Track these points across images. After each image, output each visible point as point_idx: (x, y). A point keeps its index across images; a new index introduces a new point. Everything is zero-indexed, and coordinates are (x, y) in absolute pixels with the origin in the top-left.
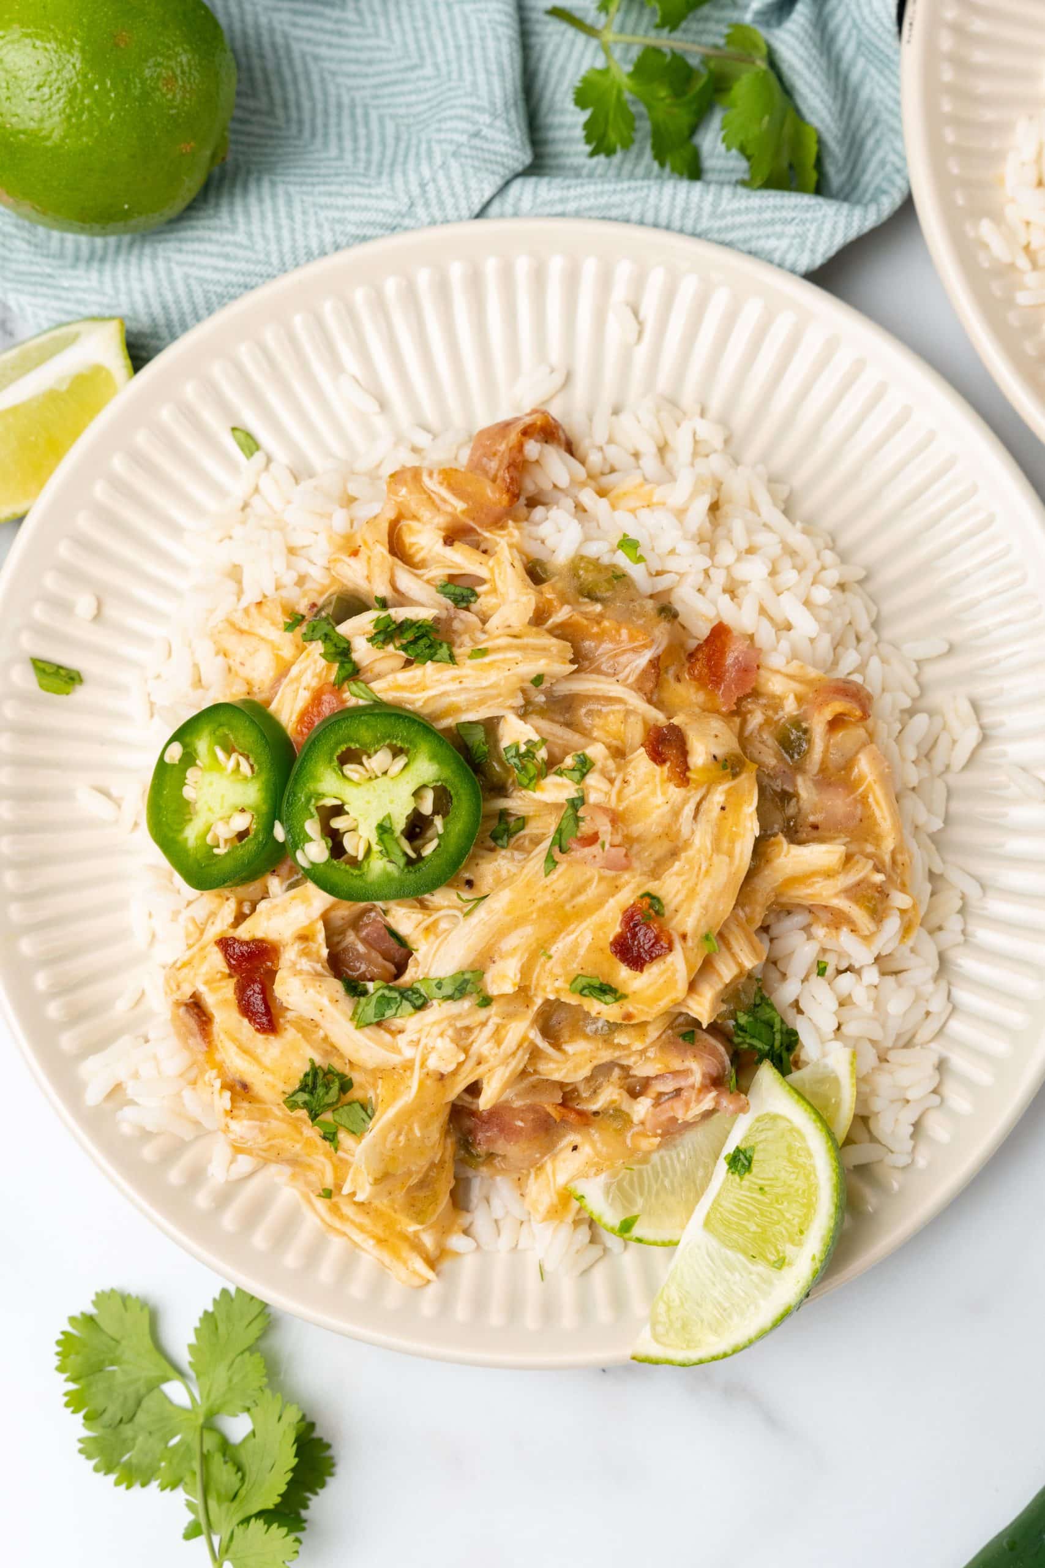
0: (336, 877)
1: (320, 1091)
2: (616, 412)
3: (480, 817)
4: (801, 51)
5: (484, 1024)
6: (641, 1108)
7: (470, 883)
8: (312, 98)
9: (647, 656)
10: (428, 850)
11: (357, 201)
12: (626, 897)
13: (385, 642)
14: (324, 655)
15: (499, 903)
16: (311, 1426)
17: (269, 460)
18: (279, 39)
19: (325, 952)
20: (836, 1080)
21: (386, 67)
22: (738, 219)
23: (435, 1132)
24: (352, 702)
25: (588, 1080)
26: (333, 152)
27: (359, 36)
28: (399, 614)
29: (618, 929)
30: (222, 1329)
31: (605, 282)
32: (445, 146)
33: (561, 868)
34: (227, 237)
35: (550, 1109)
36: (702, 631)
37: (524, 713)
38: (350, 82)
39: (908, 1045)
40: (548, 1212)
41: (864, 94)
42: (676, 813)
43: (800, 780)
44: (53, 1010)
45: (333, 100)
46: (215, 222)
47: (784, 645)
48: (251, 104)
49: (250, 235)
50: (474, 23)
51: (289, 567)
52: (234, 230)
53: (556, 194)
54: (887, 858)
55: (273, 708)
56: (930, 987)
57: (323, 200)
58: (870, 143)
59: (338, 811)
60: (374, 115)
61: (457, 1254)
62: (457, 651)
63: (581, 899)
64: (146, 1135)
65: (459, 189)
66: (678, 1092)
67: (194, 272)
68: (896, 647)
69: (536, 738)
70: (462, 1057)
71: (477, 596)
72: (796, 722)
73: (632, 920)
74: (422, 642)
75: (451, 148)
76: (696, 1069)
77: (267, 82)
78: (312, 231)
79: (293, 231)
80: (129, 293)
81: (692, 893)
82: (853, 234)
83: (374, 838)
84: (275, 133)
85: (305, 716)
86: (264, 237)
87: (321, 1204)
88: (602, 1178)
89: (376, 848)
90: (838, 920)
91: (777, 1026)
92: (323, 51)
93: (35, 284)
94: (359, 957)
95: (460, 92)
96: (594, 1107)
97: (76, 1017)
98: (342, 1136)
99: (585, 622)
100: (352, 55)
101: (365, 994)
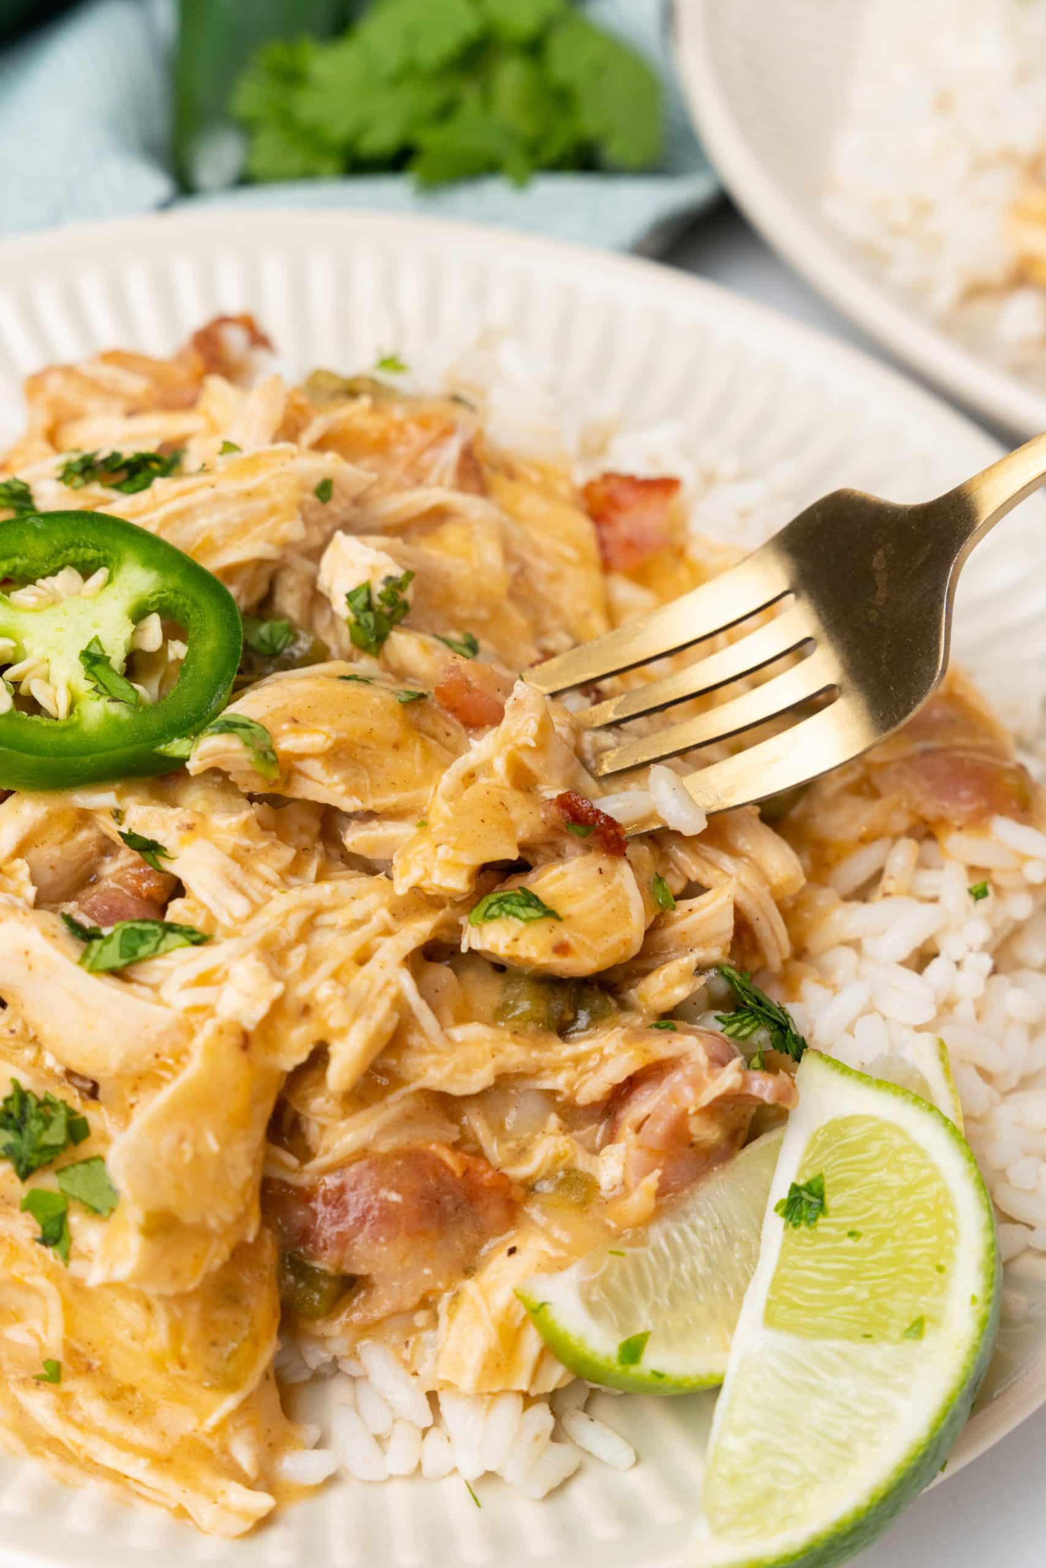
1: (34, 1125)
40: (485, 1367)
83: (80, 676)
88: (573, 1274)
89: (86, 686)
96: (529, 1169)
98: (77, 1228)
101: (101, 937)
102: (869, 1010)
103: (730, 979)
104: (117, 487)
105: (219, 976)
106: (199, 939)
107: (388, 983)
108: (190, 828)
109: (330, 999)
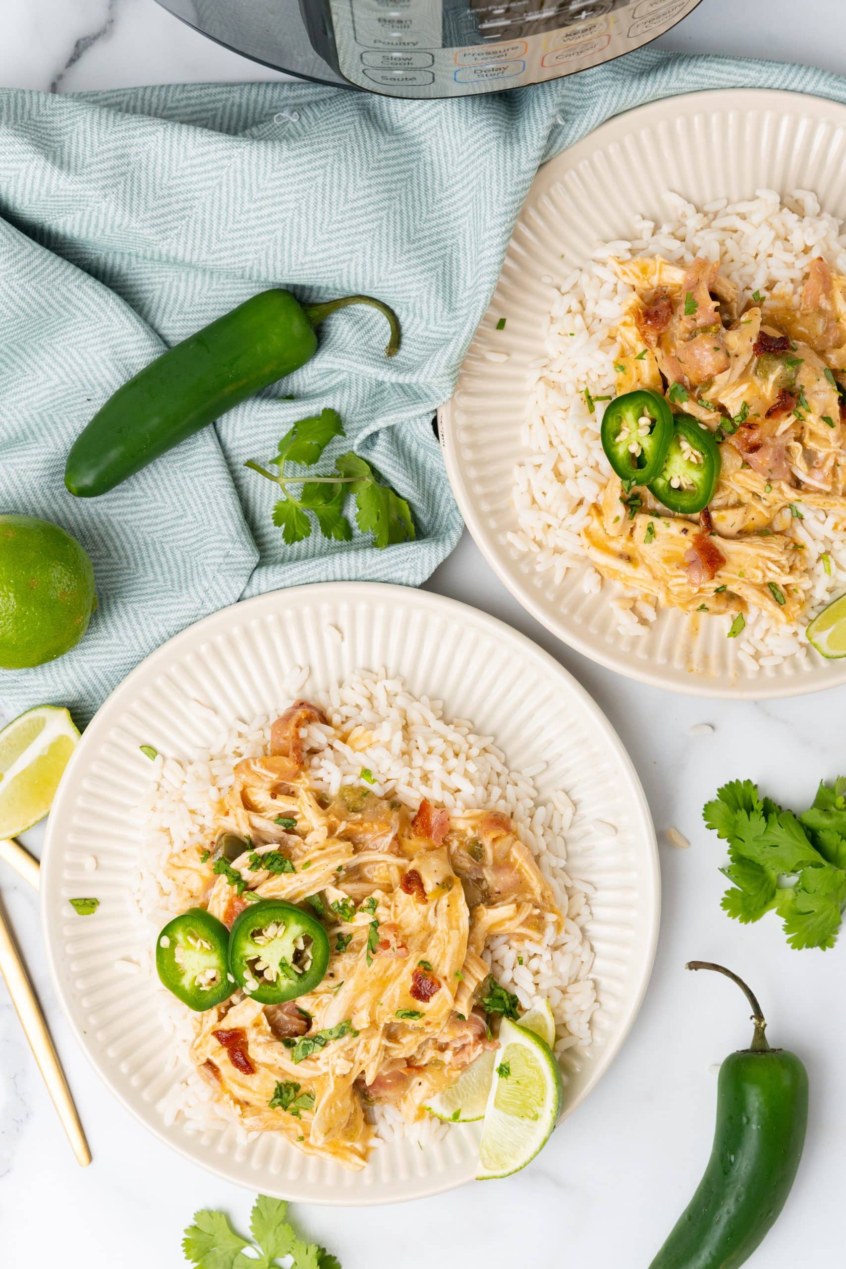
0: (265, 994)
1: (285, 1095)
2: (340, 685)
3: (327, 939)
4: (388, 461)
5: (358, 1045)
6: (448, 1056)
7: (332, 975)
8: (130, 543)
9: (391, 835)
10: (308, 966)
11: (173, 607)
12: (412, 965)
13: (258, 868)
14: (229, 883)
15: (350, 986)
16: (324, 1250)
17: (164, 758)
18: (104, 518)
19: (269, 1029)
20: (542, 1016)
21: (166, 517)
22: (378, 567)
23: (348, 1101)
24: (249, 903)
25: (418, 1051)
26: (151, 576)
27: (146, 503)
28: (261, 850)
29: (412, 984)
30: (265, 1215)
31: (317, 615)
32: (212, 567)
33: (375, 961)
34: (107, 642)
35: (402, 1071)
36: (416, 806)
37: (337, 884)
38: (148, 529)
39: (576, 981)
40: (415, 1118)
41: (428, 466)
42: (425, 917)
43: (484, 871)
44: (135, 1082)
45: (142, 543)
46: (98, 635)
47: (460, 804)
48: (97, 554)
49: (120, 638)
50: (208, 488)
51: (194, 822)
52: (110, 638)
53: (278, 578)
54: (539, 899)
55: (209, 910)
56: (579, 950)
57: (154, 610)
58: (438, 491)
59: (258, 960)
60: (167, 547)
61: (374, 1148)
62: (295, 863)
63: (389, 973)
64: (199, 1133)
65: (226, 589)
66: (464, 1046)
67: (95, 664)
68: (519, 772)
69: (346, 897)
70: (352, 1065)
71: (296, 821)
72: (475, 841)
73: (418, 977)
74: (276, 864)
75: (216, 568)
76: (470, 1034)
77: (103, 541)
78: (153, 628)
79: (142, 631)
80: (63, 682)
81: (443, 955)
82: (441, 560)
83: (280, 971)
84: (115, 567)
85: (228, 914)
86: (129, 638)
87: (300, 1144)
88: (438, 1096)
89: (281, 975)
90: (521, 938)
91: (505, 997)
92: (129, 517)
93: (9, 688)
94: (286, 1023)
95: (211, 533)
96: (424, 1062)
97: (147, 1081)
98: (302, 1112)
99: (354, 827)
100: (146, 514)
101: (295, 1045)
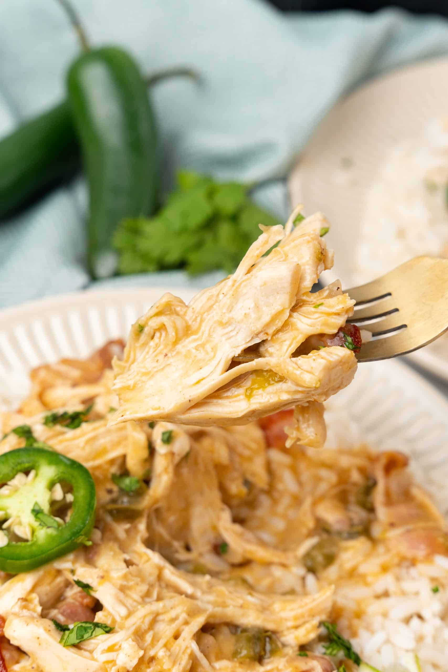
101: (68, 629)
102: (388, 641)
103: (328, 628)
104: (67, 426)
105: (117, 647)
106: (109, 630)
107: (187, 648)
108: (102, 577)
109: (163, 657)
